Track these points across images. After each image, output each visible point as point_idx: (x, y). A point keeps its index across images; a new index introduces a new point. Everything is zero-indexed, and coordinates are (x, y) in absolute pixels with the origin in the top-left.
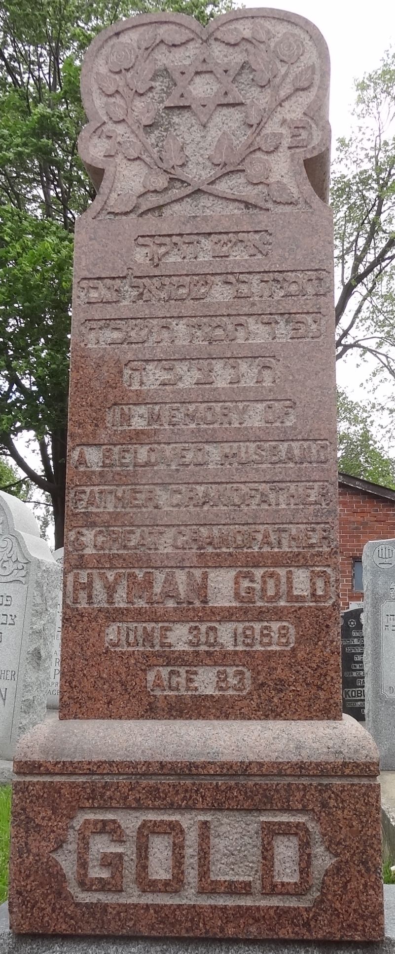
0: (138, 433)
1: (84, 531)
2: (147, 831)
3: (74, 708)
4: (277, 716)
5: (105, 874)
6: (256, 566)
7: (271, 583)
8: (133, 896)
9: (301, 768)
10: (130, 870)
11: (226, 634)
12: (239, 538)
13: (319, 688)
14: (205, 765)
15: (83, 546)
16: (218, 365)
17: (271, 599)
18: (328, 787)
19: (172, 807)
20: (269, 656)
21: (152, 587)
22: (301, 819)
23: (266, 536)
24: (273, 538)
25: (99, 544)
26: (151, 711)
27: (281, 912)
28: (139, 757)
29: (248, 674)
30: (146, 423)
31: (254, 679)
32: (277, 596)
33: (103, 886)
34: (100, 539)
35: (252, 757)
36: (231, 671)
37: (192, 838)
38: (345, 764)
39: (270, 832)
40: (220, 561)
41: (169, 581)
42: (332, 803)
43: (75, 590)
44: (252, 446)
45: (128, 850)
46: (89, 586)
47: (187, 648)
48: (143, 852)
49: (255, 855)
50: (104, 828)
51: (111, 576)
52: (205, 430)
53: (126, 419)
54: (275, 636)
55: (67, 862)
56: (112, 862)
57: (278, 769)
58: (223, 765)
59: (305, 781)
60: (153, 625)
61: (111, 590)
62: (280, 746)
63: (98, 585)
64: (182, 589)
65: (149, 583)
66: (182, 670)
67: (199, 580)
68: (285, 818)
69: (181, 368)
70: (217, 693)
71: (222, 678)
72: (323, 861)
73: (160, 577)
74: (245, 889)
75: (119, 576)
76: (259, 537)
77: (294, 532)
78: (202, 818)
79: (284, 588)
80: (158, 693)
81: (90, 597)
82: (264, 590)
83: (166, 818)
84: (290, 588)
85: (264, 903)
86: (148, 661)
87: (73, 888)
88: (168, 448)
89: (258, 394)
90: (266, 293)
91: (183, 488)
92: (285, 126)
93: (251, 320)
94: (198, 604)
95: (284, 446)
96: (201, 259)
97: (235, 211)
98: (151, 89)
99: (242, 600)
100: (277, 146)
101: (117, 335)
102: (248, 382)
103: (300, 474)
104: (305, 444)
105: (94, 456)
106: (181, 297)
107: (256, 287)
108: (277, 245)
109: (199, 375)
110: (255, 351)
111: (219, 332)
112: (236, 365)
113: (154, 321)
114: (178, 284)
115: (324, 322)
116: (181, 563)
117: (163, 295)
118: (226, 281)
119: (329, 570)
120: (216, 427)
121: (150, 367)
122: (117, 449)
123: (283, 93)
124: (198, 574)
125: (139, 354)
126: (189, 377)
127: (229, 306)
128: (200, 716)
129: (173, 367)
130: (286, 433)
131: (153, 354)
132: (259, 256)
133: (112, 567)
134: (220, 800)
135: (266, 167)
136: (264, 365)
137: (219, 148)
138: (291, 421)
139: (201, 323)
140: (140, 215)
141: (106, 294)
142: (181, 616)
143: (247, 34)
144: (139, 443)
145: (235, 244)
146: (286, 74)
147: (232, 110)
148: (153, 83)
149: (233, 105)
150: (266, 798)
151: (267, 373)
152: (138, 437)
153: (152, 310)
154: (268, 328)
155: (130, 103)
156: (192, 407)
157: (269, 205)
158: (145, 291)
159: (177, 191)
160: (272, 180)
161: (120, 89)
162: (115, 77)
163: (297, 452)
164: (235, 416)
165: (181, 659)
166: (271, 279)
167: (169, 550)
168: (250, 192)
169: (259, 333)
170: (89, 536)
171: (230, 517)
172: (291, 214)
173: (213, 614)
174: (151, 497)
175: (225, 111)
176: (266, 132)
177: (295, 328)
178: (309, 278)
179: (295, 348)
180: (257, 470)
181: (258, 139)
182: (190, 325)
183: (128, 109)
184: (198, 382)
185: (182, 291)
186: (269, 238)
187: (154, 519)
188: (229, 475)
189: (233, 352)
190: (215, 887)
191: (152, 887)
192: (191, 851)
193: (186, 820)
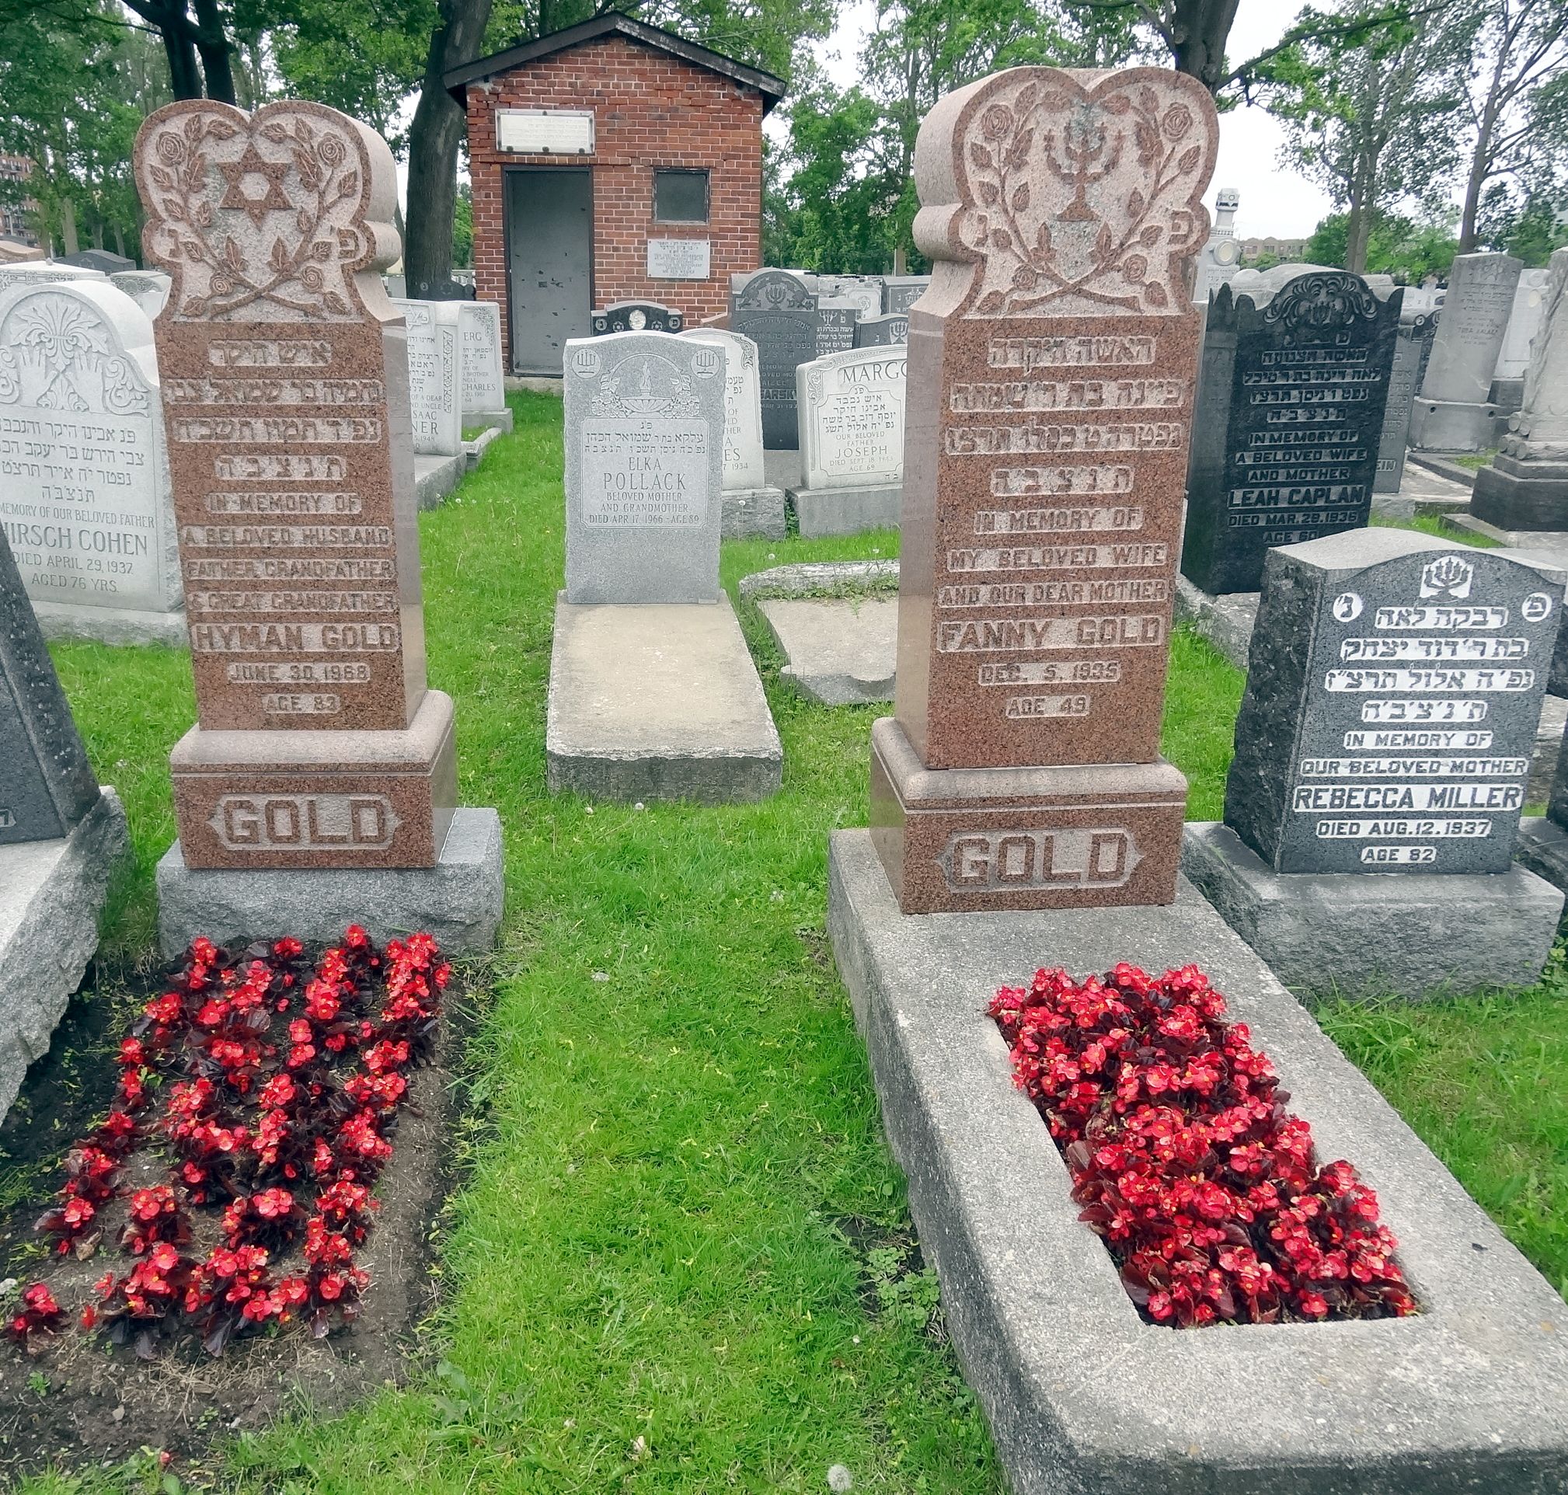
0: (234, 516)
1: (200, 593)
2: (271, 808)
3: (210, 722)
4: (361, 727)
5: (246, 833)
6: (338, 621)
7: (350, 634)
8: (267, 846)
9: (375, 767)
10: (263, 830)
11: (319, 671)
12: (323, 601)
13: (390, 709)
14: (308, 766)
15: (201, 606)
16: (294, 460)
17: (351, 646)
18: (395, 778)
19: (288, 791)
20: (352, 686)
21: (259, 637)
22: (377, 798)
23: (344, 599)
24: (349, 600)
25: (213, 604)
26: (268, 724)
27: (366, 853)
28: (260, 760)
29: (338, 699)
30: (239, 508)
31: (342, 703)
32: (355, 644)
33: (245, 840)
34: (214, 600)
35: (341, 760)
36: (324, 696)
37: (304, 810)
38: (406, 764)
39: (357, 806)
40: (309, 618)
41: (272, 631)
42: (398, 788)
43: (200, 639)
44: (328, 529)
45: (260, 818)
46: (210, 636)
47: (290, 681)
48: (270, 820)
50: (241, 805)
51: (226, 628)
52: (288, 516)
53: (223, 504)
54: (355, 673)
55: (218, 825)
56: (251, 826)
57: (360, 767)
58: (321, 766)
59: (379, 775)
60: (263, 664)
61: (227, 639)
62: (361, 753)
63: (217, 635)
64: (283, 639)
65: (256, 633)
66: (288, 696)
67: (295, 632)
68: (366, 797)
69: (264, 461)
70: (316, 712)
71: (318, 702)
72: (393, 822)
73: (264, 629)
74: (343, 840)
75: (232, 629)
76: (339, 600)
77: (365, 597)
79: (360, 638)
80: (272, 712)
81: (212, 644)
82: (345, 640)
83: (284, 798)
84: (365, 639)
85: (355, 848)
86: (261, 690)
87: (225, 842)
88: (260, 529)
89: (330, 487)
90: (329, 398)
91: (275, 561)
92: (334, 234)
93: (318, 422)
94: (295, 650)
95: (353, 530)
96: (270, 364)
97: (297, 318)
98: (204, 186)
99: (328, 647)
100: (327, 256)
101: (205, 431)
102: (320, 476)
103: (367, 554)
104: (370, 529)
105: (199, 534)
106: (256, 399)
107: (320, 392)
108: (335, 354)
109: (279, 469)
110: (324, 450)
111: (292, 431)
112: (308, 461)
113: (236, 420)
114: (253, 387)
115: (379, 425)
116: (279, 618)
117: (240, 396)
118: (294, 385)
119: (393, 626)
120: (297, 512)
121: (237, 460)
122: (217, 529)
123: (330, 198)
124: (293, 627)
125: (225, 449)
126: (270, 470)
127: (298, 409)
128: (304, 728)
129: (256, 461)
130: (354, 520)
131: (237, 450)
132: (321, 364)
133: (226, 622)
134: (321, 788)
135: (320, 278)
136: (332, 462)
137: (275, 255)
138: (357, 510)
139: (276, 423)
140: (211, 319)
141: (192, 393)
142: (283, 657)
143: (290, 131)
144: (235, 524)
145: (298, 351)
146: (331, 179)
147: (283, 213)
148: (206, 180)
149: (285, 209)
150: (351, 787)
151: (335, 468)
152: (234, 520)
153: (232, 411)
154: (333, 429)
155: (186, 200)
156: (276, 496)
157: (326, 314)
158: (224, 392)
159: (241, 296)
160: (327, 290)
161: (175, 184)
162: (167, 170)
163: (363, 535)
164: (312, 504)
165: (286, 688)
166: (331, 385)
167: (270, 610)
168: (308, 300)
169: (324, 433)
170: (204, 597)
171: (315, 585)
172: (345, 325)
173: (308, 656)
174: (250, 569)
175: (277, 214)
176: (316, 240)
177: (355, 430)
178: (365, 386)
179: (357, 447)
180: (333, 549)
181: (310, 246)
182: (267, 424)
183: (185, 209)
184: (279, 474)
185: (257, 393)
186: (328, 346)
187: (255, 586)
188: (311, 553)
189: (306, 451)
190: (321, 840)
191: (279, 840)
192: (304, 818)
193: (298, 800)
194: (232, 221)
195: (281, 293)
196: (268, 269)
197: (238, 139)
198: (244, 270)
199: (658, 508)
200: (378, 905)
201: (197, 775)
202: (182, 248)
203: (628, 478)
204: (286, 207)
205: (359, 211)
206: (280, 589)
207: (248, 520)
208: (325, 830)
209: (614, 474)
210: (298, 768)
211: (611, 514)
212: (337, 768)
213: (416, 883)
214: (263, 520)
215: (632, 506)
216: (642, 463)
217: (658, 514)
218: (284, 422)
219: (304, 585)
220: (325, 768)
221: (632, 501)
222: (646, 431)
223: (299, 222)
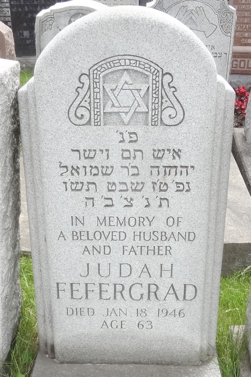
0: (243, 3)
2: (241, 61)
5: (235, 66)
8: (238, 69)
10: (238, 66)
19: (245, 58)
26: (242, 45)
28: (241, 51)
33: (235, 67)
37: (247, 62)
45: (238, 63)
47: (247, 36)
48: (240, 64)
50: (235, 60)
56: (236, 65)
60: (243, 33)
64: (247, 28)
65: (243, 26)
66: (246, 39)
73: (244, 26)
75: (238, 26)
78: (248, 59)
80: (243, 42)
83: (243, 59)
86: (241, 38)
88: (247, 6)
91: (249, 12)
105: (236, 7)
116: (248, 24)
128: (248, 46)
142: (247, 32)
167: (246, 22)
174: (244, 14)
187: (244, 17)
190: (249, 68)
191: (241, 68)
206: (249, 18)
210: (247, 53)
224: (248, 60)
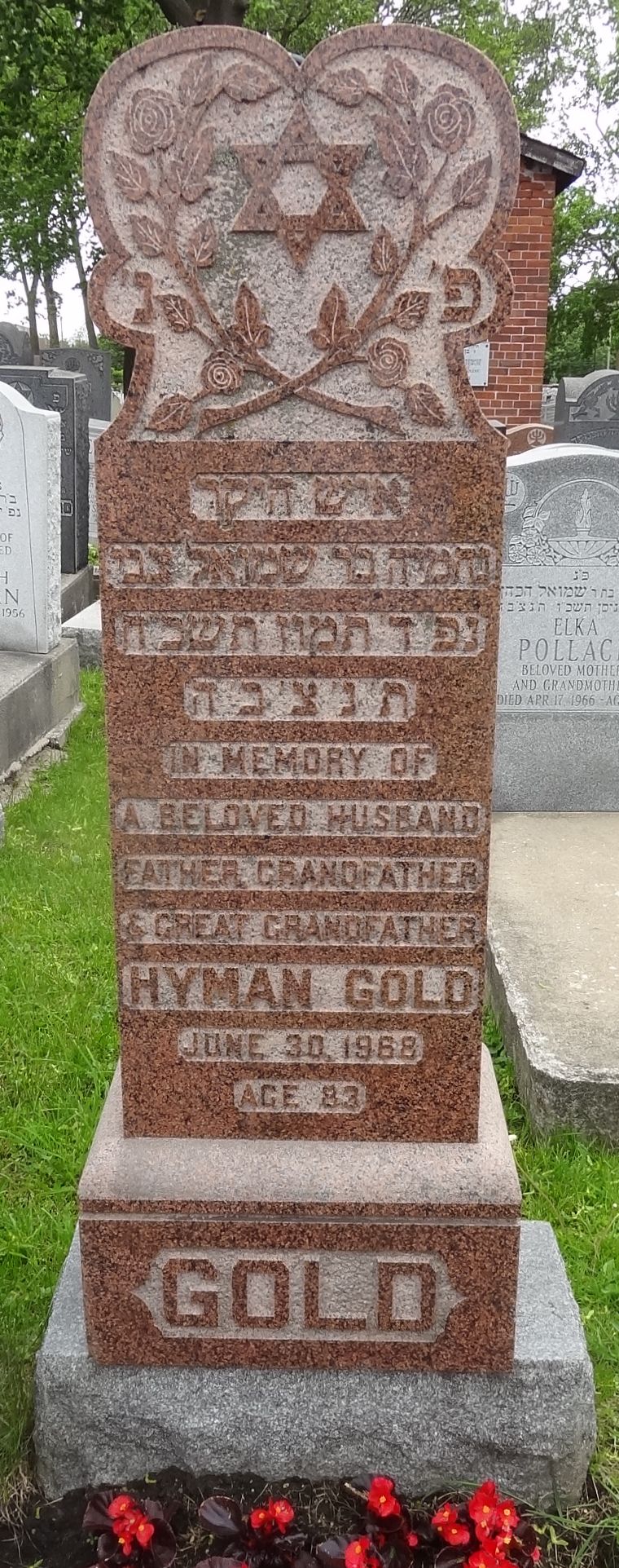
0: (210, 784)
1: (142, 913)
2: (241, 1274)
3: (143, 1125)
4: (398, 1137)
5: (197, 1311)
6: (376, 962)
7: (394, 984)
8: (229, 1331)
9: (428, 1209)
10: (226, 1306)
11: (334, 1044)
12: (353, 927)
13: (451, 1108)
14: (312, 1206)
15: (142, 934)
16: (324, 686)
17: (394, 1004)
18: (460, 1229)
19: (275, 1247)
20: (390, 1071)
21: (236, 988)
22: (425, 1260)
23: (389, 925)
24: (399, 928)
25: (163, 931)
26: (242, 1129)
27: (398, 1348)
28: (230, 1196)
29: (362, 1090)
30: (220, 769)
31: (370, 1097)
32: (401, 1001)
33: (195, 1321)
34: (165, 925)
35: (369, 1199)
36: (340, 1086)
37: (297, 1278)
38: (480, 1207)
39: (388, 1273)
40: (327, 956)
41: (260, 977)
42: (463, 1245)
43: (135, 989)
44: (372, 806)
45: (221, 1288)
46: (153, 983)
47: (283, 1059)
48: (240, 1291)
49: (370, 1292)
50: (193, 1267)
51: (181, 971)
52: (306, 783)
53: (193, 762)
54: (397, 1047)
55: (151, 1297)
56: (208, 1301)
57: (401, 1210)
58: (333, 1207)
59: (434, 1223)
60: (239, 1032)
61: (182, 989)
62: (402, 1185)
63: (164, 982)
64: (277, 990)
65: (232, 980)
66: (278, 1084)
67: (299, 979)
68: (406, 1259)
69: (271, 688)
70: (324, 1111)
71: (329, 1095)
72: (448, 1298)
73: (246, 974)
74: (361, 1325)
75: (191, 973)
76: (380, 927)
77: (427, 922)
78: (308, 1258)
79: (410, 990)
80: (248, 1109)
81: (155, 998)
82: (384, 994)
83: (266, 1258)
84: (419, 991)
85: (380, 1338)
86: (234, 1073)
87: (160, 1324)
88: (253, 806)
89: (382, 733)
90: (398, 576)
91: (275, 860)
92: (437, 278)
93: (373, 619)
94: (297, 1008)
95: (417, 808)
96: (297, 517)
97: (350, 433)
98: (207, 191)
99: (355, 1004)
100: (421, 318)
101: (171, 636)
102: (368, 714)
103: (438, 848)
104: (447, 806)
105: (147, 813)
106: (267, 579)
107: (382, 567)
108: (417, 498)
109: (295, 701)
110: (379, 669)
111: (325, 636)
112: (350, 688)
113: (227, 616)
114: (262, 558)
115: (482, 626)
116: (275, 955)
117: (239, 573)
118: (337, 554)
119: (471, 971)
120: (321, 777)
121: (223, 685)
122: (179, 804)
123: (435, 212)
124: (297, 970)
125: (206, 667)
126: (281, 702)
127: (340, 597)
128: (301, 1135)
129: (258, 688)
130: (420, 791)
131: (227, 668)
132: (388, 516)
133: (182, 960)
134: (330, 1241)
135: (403, 358)
136: (392, 690)
137: (325, 317)
138: (427, 773)
139: (298, 622)
140: (199, 436)
141: (152, 568)
142: (276, 1021)
143: (375, 83)
144: (211, 796)
145: (350, 493)
146: (441, 175)
147: (347, 240)
148: (211, 180)
149: (350, 233)
150: (384, 1240)
151: (395, 701)
152: (210, 789)
153: (224, 599)
154: (399, 633)
155: (171, 218)
156: (286, 749)
157: (406, 426)
158: (212, 566)
159: (257, 394)
160: (412, 381)
161: (154, 190)
162: (144, 162)
163: (435, 817)
164: (348, 763)
165: (277, 1071)
166: (404, 555)
167: (259, 941)
168: (376, 400)
169: (384, 640)
170: (147, 919)
171: (341, 901)
172: (441, 445)
173: (318, 1020)
174: (231, 872)
175: (335, 242)
176: (403, 289)
177: (440, 634)
178: (465, 555)
179: (439, 666)
180: (378, 840)
181: (391, 301)
182: (282, 624)
183: (169, 232)
184: (295, 711)
185: (269, 568)
186: (405, 485)
187: (237, 901)
188: (340, 847)
189: (346, 669)
190: (324, 1324)
191: (253, 1322)
192: (296, 1291)
193: (288, 1259)
194: (251, 255)
195: (329, 388)
196: (308, 345)
197: (275, 101)
198: (267, 346)
199: (589, 685)
200: (407, 1427)
201: (122, 1218)
202: (157, 307)
203: (552, 646)
204: (355, 228)
205: (487, 234)
206: (279, 907)
207: (234, 789)
208: (331, 1310)
209: (534, 640)
210: (295, 1209)
211: (526, 693)
212: (361, 1209)
213: (472, 1393)
214: (263, 789)
215: (555, 684)
216: (572, 624)
217: (589, 693)
218: (313, 620)
219: (323, 901)
220: (340, 1209)
221: (555, 677)
222: (580, 583)
223: (373, 257)
224: (313, 1263)
